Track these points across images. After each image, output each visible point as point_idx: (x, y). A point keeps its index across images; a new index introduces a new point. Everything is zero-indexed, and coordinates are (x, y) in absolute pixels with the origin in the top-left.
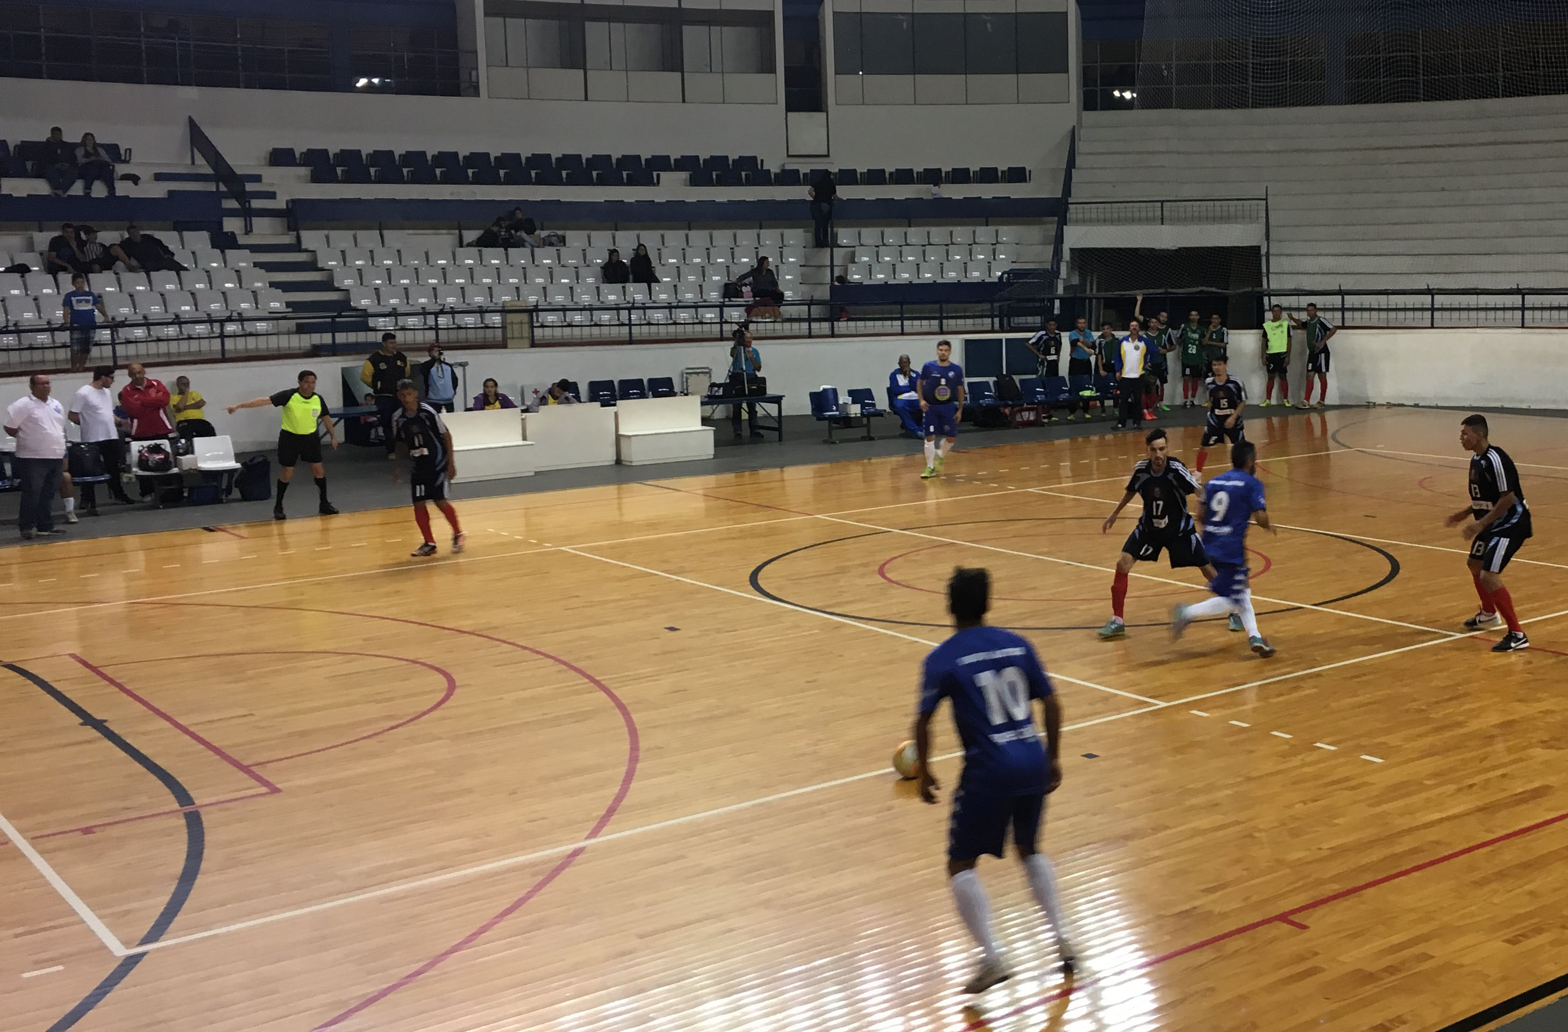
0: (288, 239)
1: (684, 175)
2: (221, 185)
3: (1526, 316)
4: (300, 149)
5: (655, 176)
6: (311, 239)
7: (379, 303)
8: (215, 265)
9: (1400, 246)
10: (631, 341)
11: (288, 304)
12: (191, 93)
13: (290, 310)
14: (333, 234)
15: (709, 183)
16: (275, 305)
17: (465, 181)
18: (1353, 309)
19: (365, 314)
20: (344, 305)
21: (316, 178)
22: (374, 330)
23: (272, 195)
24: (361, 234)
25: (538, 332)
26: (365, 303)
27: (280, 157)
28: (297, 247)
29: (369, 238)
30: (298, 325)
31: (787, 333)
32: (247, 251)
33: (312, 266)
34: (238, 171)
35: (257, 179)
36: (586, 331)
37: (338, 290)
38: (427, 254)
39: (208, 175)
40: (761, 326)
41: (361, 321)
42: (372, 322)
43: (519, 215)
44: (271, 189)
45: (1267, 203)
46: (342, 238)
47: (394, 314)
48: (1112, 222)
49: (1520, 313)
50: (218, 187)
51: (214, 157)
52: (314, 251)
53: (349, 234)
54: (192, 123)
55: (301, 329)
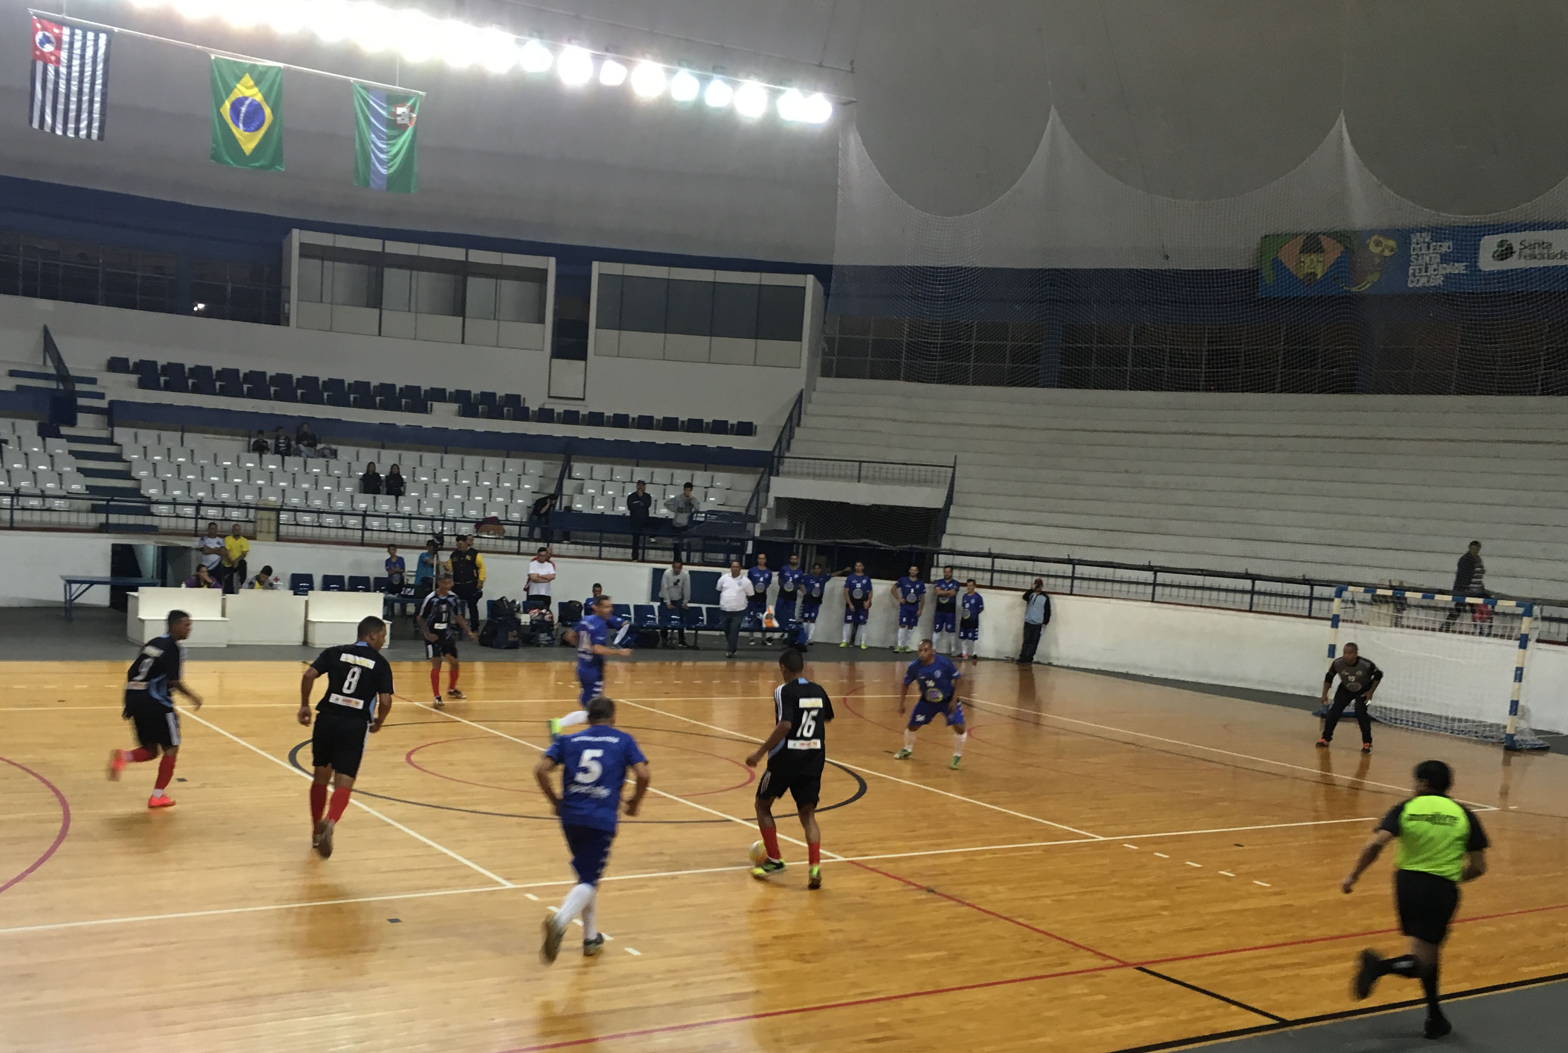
0: (104, 434)
1: (455, 407)
2: (61, 384)
3: (1156, 592)
4: (133, 359)
5: (429, 406)
6: (122, 435)
7: (165, 493)
8: (36, 449)
9: (1066, 519)
10: (362, 544)
11: (88, 488)
12: (45, 306)
13: (87, 492)
14: (142, 432)
15: (474, 414)
16: (76, 487)
17: (267, 397)
18: (1002, 572)
19: (149, 501)
20: (135, 492)
21: (143, 384)
22: (152, 515)
23: (101, 396)
24: (165, 434)
25: (283, 529)
26: (153, 492)
27: (117, 365)
28: (110, 441)
29: (171, 438)
30: (93, 505)
31: (506, 549)
32: (64, 440)
33: (117, 458)
34: (72, 373)
35: (93, 381)
36: (333, 532)
37: (133, 479)
38: (215, 455)
39: (53, 375)
40: (484, 541)
41: (146, 507)
42: (155, 509)
43: (306, 428)
44: (101, 391)
45: (954, 470)
46: (148, 436)
47: (174, 503)
48: (816, 476)
49: (1151, 587)
50: (58, 385)
51: (59, 362)
52: (120, 445)
53: (154, 433)
54: (46, 332)
55: (95, 509)
